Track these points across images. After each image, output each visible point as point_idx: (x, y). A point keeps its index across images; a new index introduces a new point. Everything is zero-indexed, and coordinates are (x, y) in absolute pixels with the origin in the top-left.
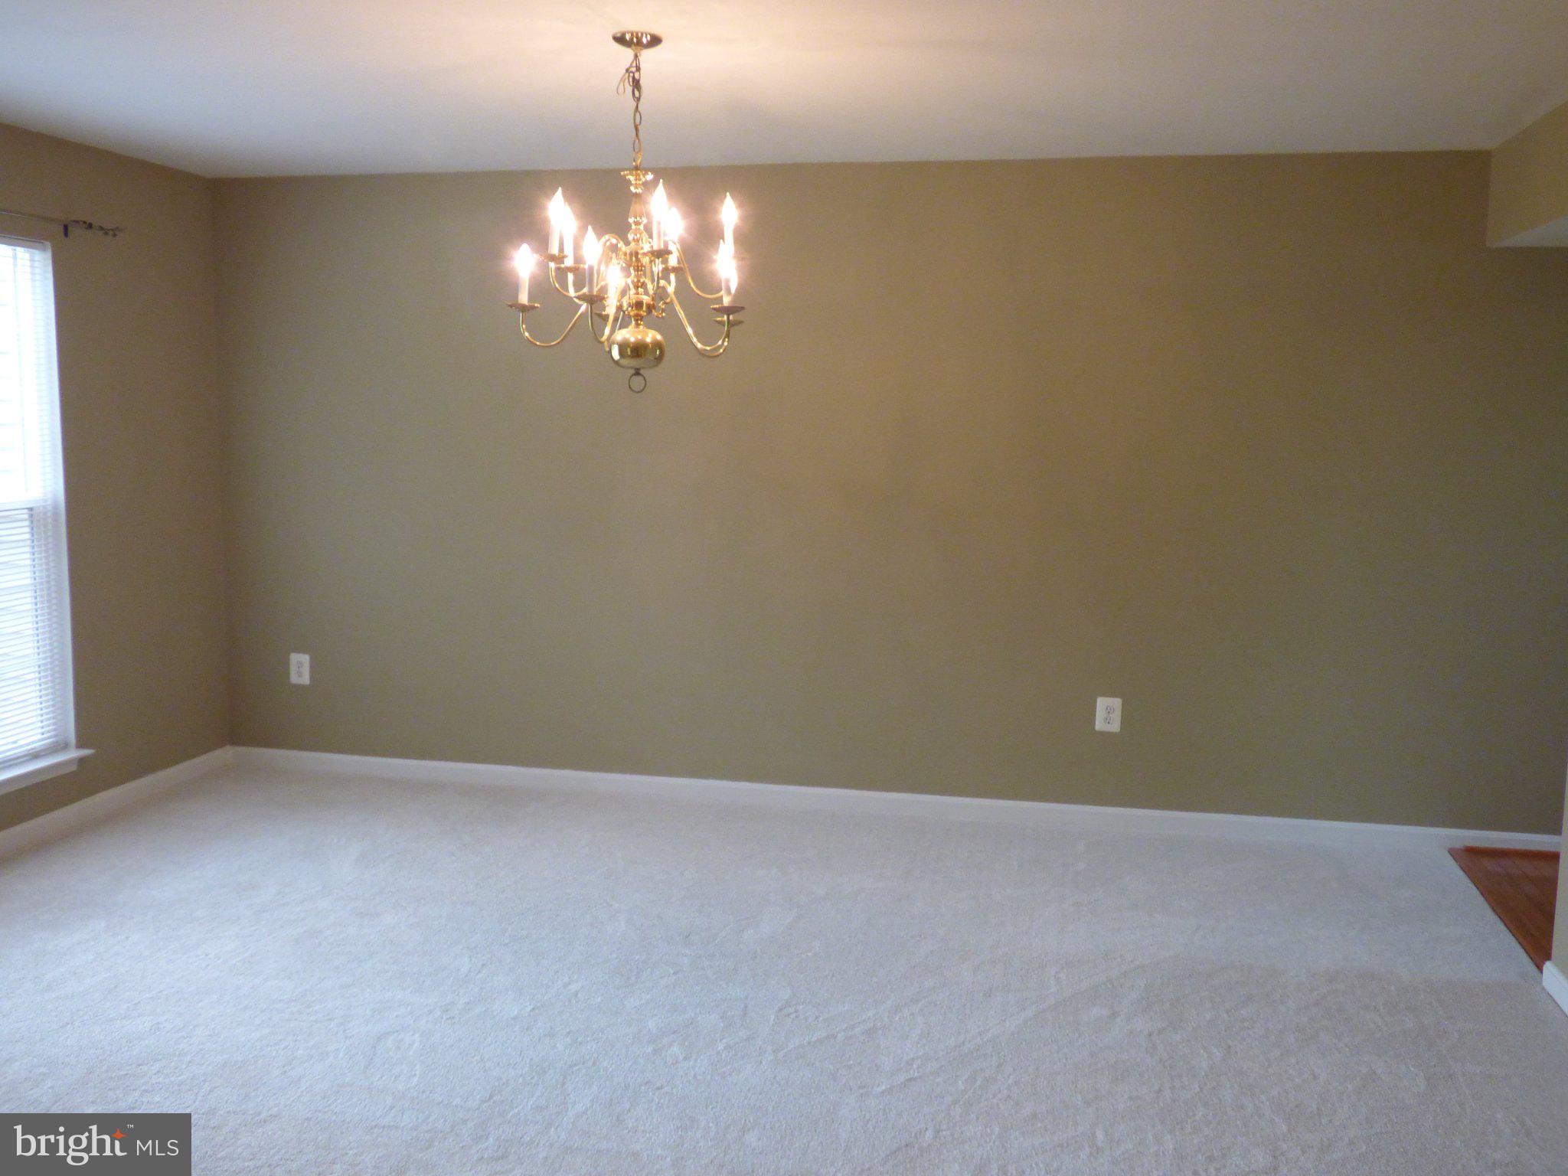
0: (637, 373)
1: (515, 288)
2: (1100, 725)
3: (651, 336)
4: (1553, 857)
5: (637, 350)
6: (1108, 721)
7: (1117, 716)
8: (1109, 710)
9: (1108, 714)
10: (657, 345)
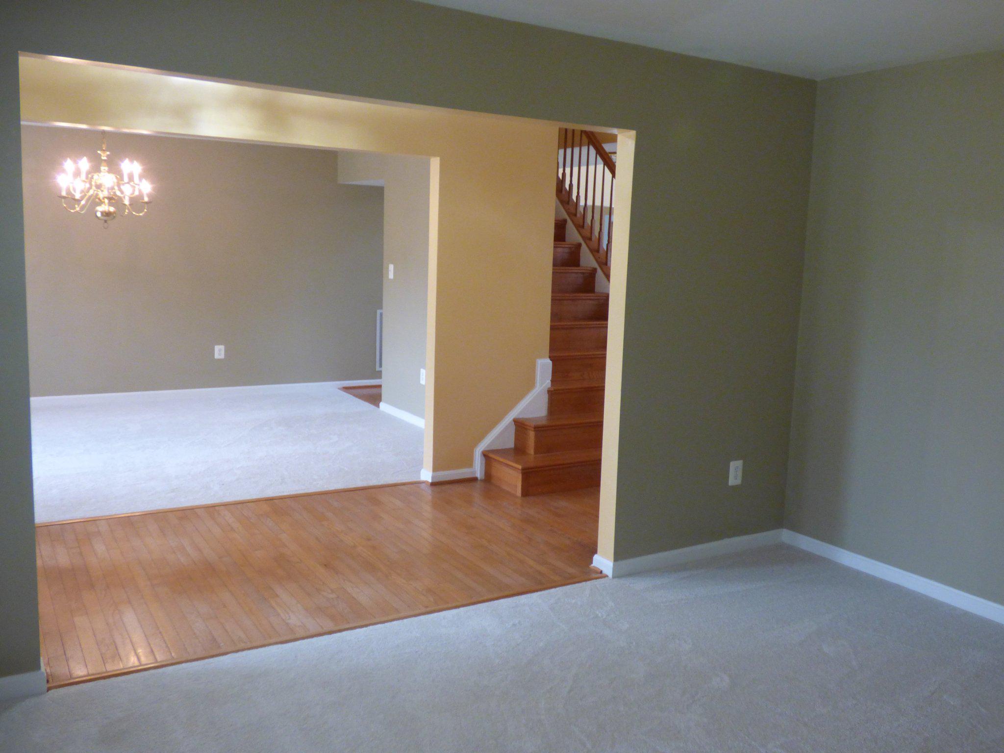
0: (106, 221)
1: (60, 190)
2: (217, 356)
3: (112, 209)
4: (380, 386)
5: (107, 214)
6: (220, 355)
7: (223, 352)
8: (220, 350)
9: (219, 352)
10: (114, 212)
